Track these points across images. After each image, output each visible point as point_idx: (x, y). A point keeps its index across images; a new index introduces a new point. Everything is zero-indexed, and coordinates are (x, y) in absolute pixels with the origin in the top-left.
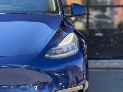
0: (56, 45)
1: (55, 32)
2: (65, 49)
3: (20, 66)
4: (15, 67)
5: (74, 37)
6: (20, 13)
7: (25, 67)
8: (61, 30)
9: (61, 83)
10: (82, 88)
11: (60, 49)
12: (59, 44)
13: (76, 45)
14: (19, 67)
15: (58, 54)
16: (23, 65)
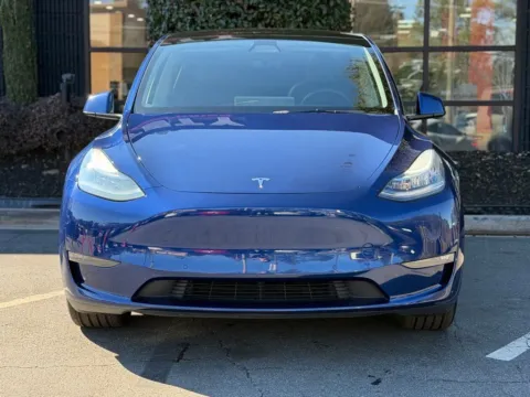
0: (400, 173)
1: (396, 147)
2: (417, 182)
3: (324, 211)
4: (313, 215)
5: (435, 161)
6: (319, 112)
7: (336, 214)
8: (408, 147)
9: (404, 247)
10: (452, 260)
11: (408, 181)
12: (407, 172)
13: (438, 173)
14: (323, 215)
15: (405, 191)
16: (331, 211)
